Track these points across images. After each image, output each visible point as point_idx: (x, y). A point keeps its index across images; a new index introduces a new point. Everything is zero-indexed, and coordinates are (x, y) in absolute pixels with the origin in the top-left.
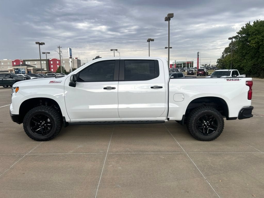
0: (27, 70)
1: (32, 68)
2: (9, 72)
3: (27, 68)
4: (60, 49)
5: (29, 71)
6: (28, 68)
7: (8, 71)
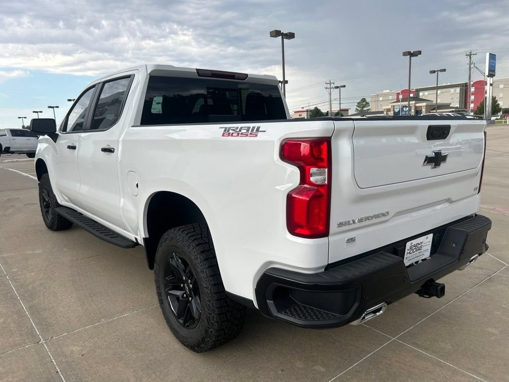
0: (416, 107)
1: (424, 104)
2: (385, 113)
3: (415, 104)
4: (470, 58)
5: (418, 109)
6: (418, 105)
7: (382, 112)
